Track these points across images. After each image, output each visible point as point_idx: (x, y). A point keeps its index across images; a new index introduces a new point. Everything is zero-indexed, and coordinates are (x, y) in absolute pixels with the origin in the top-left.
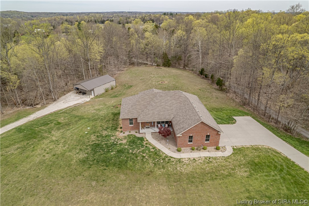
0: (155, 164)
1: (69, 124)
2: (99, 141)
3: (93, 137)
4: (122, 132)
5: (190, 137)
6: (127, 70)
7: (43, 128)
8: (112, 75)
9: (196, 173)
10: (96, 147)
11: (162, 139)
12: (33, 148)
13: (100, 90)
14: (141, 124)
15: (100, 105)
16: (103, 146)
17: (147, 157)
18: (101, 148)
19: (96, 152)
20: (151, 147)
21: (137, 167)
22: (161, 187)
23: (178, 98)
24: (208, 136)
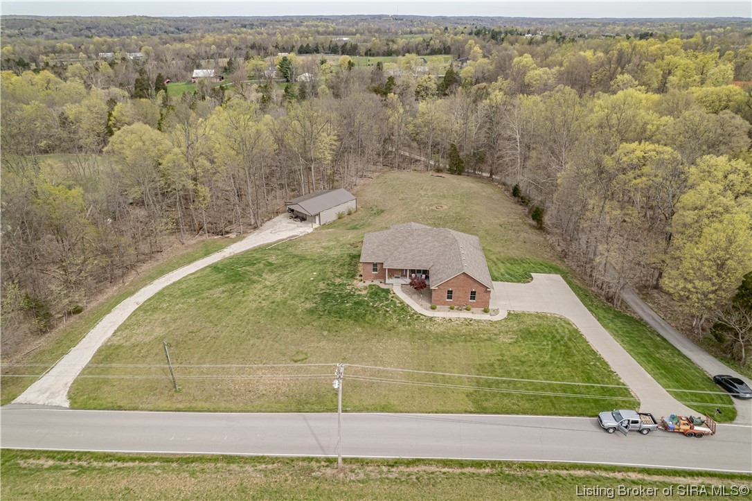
0: (399, 320)
1: (285, 266)
2: (330, 289)
3: (322, 285)
4: (362, 280)
5: (448, 291)
6: (378, 177)
7: (248, 268)
8: (350, 187)
9: (448, 333)
10: (326, 297)
11: (415, 293)
12: (244, 292)
13: (329, 216)
14: (388, 272)
15: (329, 241)
16: (335, 295)
17: (390, 312)
18: (333, 298)
19: (326, 303)
20: (398, 301)
21: (378, 321)
22: (402, 342)
23: (443, 240)
24: (473, 293)
